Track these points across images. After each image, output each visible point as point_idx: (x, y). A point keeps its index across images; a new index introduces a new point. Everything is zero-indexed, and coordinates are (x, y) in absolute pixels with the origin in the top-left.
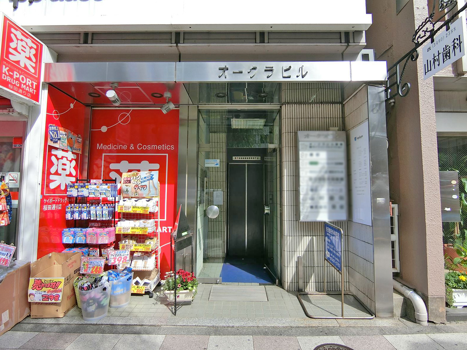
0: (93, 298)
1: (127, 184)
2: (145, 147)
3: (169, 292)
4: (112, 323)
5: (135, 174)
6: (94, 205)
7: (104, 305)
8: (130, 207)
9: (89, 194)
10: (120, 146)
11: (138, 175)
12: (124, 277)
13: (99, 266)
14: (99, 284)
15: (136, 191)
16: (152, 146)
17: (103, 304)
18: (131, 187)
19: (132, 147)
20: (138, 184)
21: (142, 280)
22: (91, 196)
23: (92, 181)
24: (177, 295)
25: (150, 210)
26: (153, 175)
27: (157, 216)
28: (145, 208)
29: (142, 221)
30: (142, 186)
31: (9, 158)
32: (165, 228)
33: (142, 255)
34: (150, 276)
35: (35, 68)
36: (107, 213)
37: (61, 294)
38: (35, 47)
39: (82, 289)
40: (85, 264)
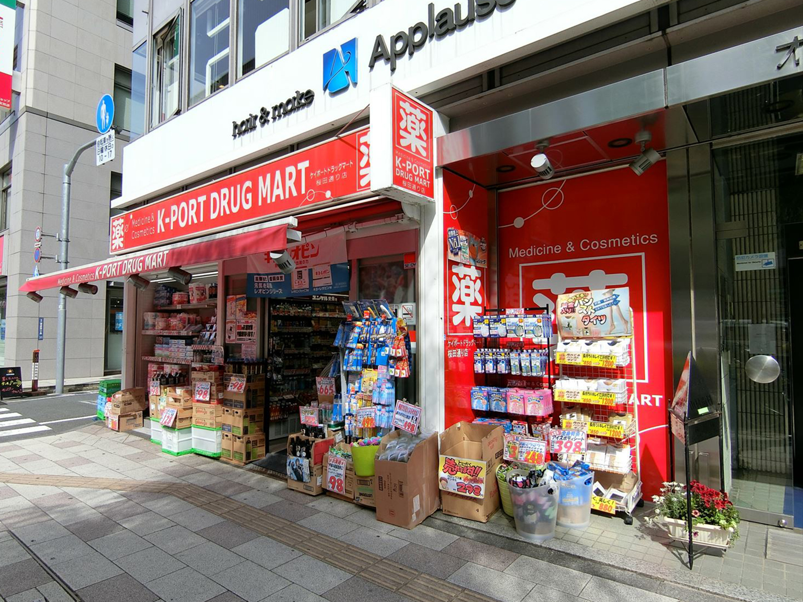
0: (533, 501)
1: (568, 315)
2: (595, 245)
3: (672, 520)
4: (568, 552)
5: (582, 295)
6: (515, 351)
7: (550, 518)
8: (579, 355)
9: (507, 333)
10: (548, 248)
11: (589, 297)
12: (580, 477)
13: (538, 451)
14: (541, 481)
15: (586, 327)
16: (610, 241)
17: (549, 516)
18: (575, 319)
19: (570, 248)
20: (589, 313)
21: (607, 489)
22: (510, 336)
23: (508, 311)
24: (693, 531)
25: (617, 361)
26: (618, 296)
27: (630, 372)
28: (607, 357)
29: (602, 381)
30: (596, 317)
31: (400, 284)
32: (646, 398)
33: (603, 443)
34: (621, 484)
35: (426, 149)
36: (538, 364)
37: (483, 486)
38: (424, 117)
39: (515, 485)
40: (511, 445)
